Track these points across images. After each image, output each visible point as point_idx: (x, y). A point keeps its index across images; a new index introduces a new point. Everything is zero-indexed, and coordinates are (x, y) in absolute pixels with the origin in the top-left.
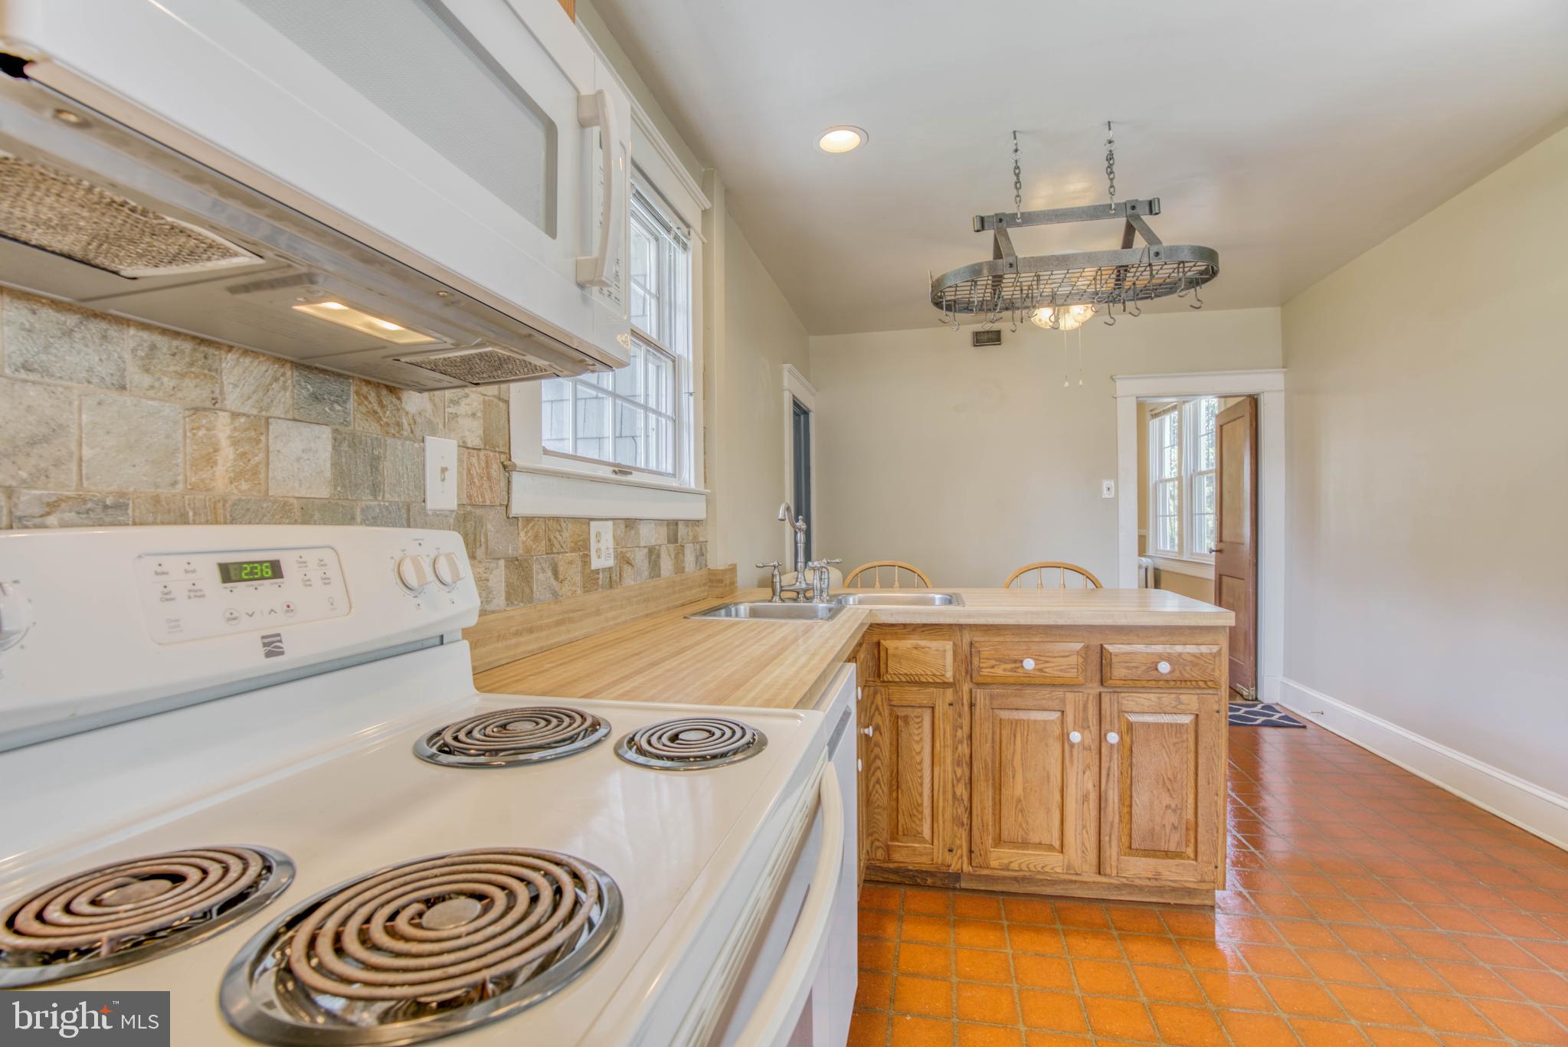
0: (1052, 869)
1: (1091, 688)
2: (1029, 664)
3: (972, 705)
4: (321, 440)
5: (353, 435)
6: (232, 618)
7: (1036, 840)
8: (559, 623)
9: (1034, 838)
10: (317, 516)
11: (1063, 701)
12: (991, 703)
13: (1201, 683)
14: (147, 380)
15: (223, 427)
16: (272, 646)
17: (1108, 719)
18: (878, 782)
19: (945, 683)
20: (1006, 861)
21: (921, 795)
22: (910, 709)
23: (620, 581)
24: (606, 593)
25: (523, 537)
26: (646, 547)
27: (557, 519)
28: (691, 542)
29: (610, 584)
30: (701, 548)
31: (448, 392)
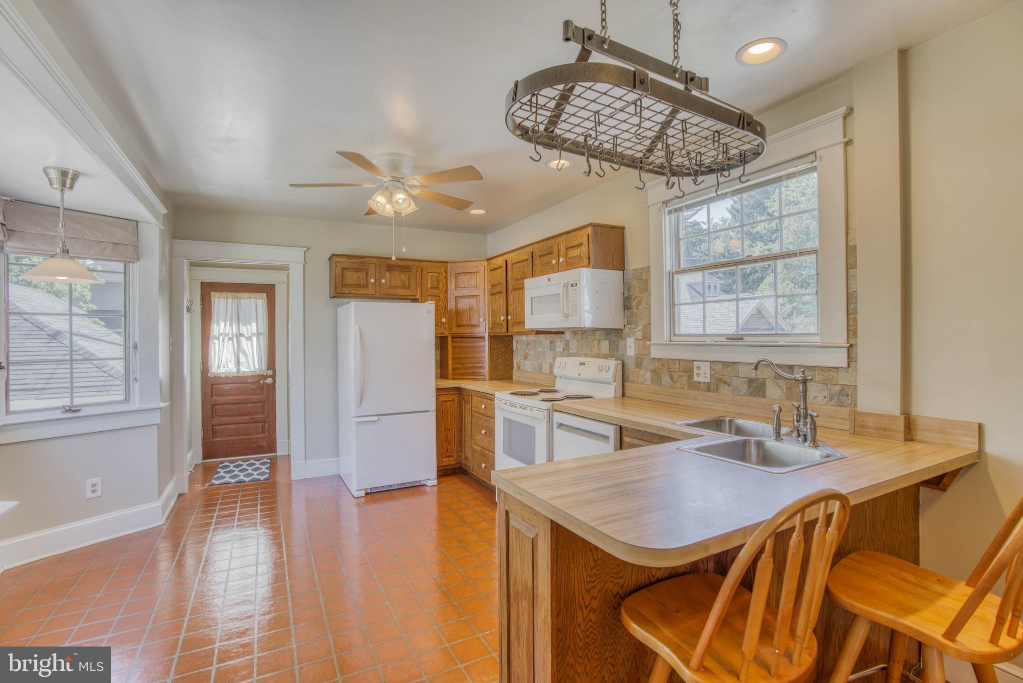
4: (607, 342)
6: (578, 370)
10: (607, 356)
14: (589, 337)
15: (596, 342)
23: (717, 390)
24: (704, 393)
25: (657, 364)
26: (746, 378)
27: (673, 360)
28: (819, 382)
29: (709, 390)
30: (842, 390)
31: (633, 326)
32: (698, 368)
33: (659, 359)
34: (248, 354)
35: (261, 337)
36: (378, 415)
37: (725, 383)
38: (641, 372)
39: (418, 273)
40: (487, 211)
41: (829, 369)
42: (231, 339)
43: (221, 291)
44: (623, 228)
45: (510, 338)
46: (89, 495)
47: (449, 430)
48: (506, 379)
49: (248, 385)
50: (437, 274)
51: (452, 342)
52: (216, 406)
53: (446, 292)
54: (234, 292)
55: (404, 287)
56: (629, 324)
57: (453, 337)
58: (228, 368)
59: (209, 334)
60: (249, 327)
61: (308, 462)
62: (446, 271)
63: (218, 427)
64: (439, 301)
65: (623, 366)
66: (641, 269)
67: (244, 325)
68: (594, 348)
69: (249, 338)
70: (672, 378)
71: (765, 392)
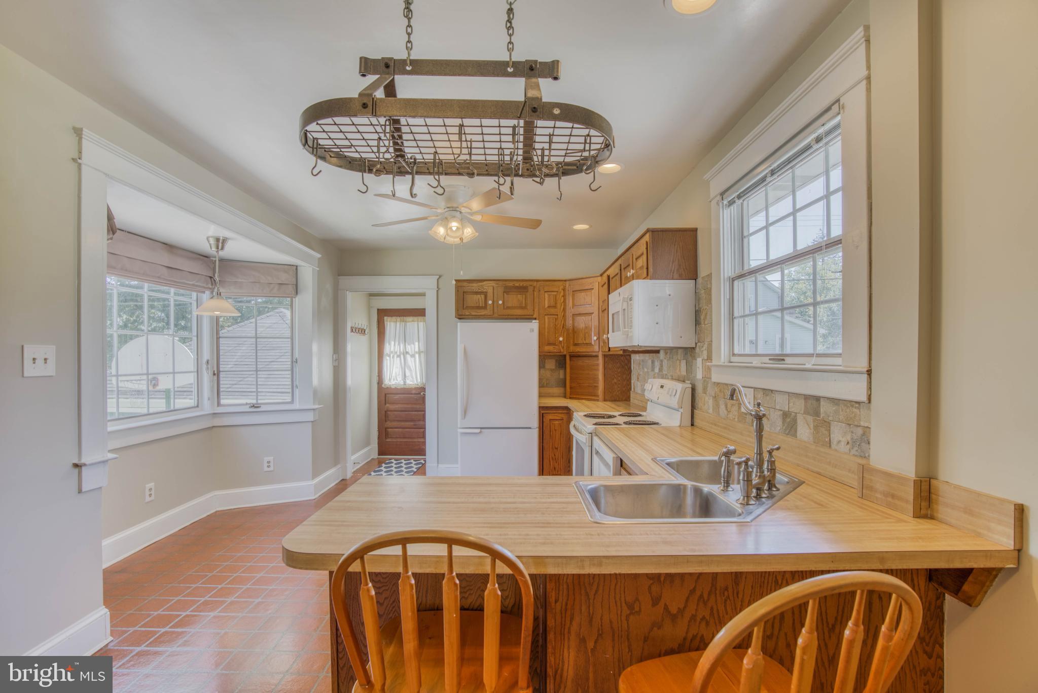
5: (689, 360)
6: (659, 393)
14: (674, 357)
25: (716, 389)
26: (781, 410)
27: (727, 385)
28: (842, 421)
30: (864, 434)
31: (702, 345)
33: (718, 384)
34: (412, 367)
35: (422, 355)
36: (481, 428)
38: (706, 399)
39: (535, 293)
40: (591, 226)
41: (852, 403)
42: (399, 356)
43: (392, 316)
44: (695, 230)
45: (628, 357)
46: (266, 469)
47: (556, 448)
48: (622, 400)
49: (413, 395)
50: (556, 293)
51: (570, 360)
52: (389, 412)
53: (564, 310)
54: (401, 316)
55: (522, 308)
56: (699, 342)
57: (571, 356)
58: (397, 380)
59: (383, 352)
60: (412, 345)
61: (440, 465)
62: (564, 290)
63: (390, 430)
64: (556, 319)
65: (693, 390)
66: (707, 276)
67: (409, 344)
68: (677, 369)
69: (413, 356)
70: (726, 407)
71: (796, 431)
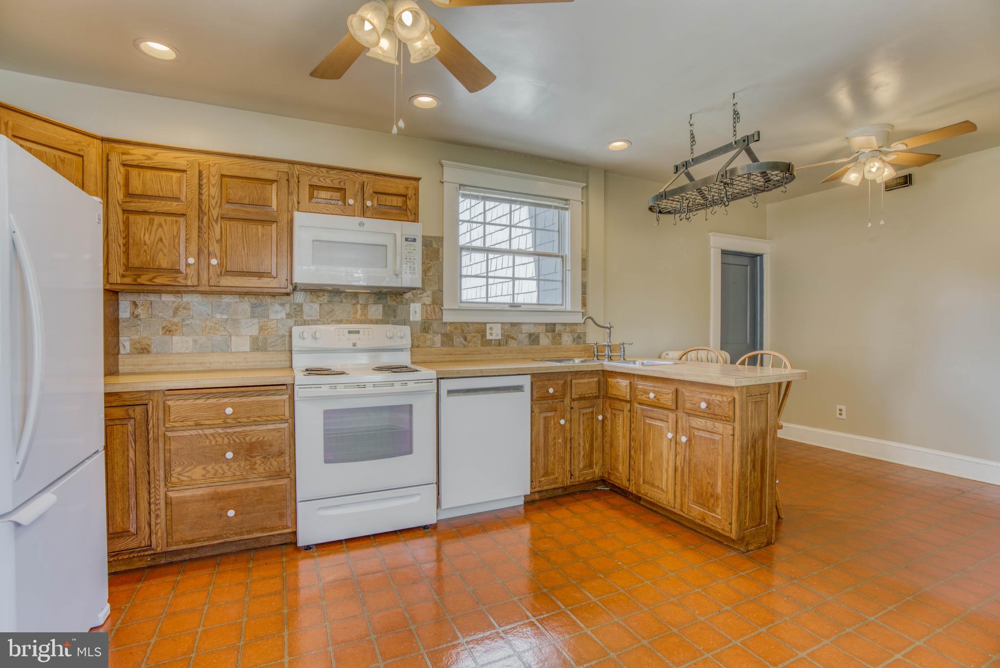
0: (663, 501)
1: (680, 412)
2: (652, 395)
3: (636, 413)
4: (380, 307)
5: (389, 305)
6: (349, 339)
7: (657, 485)
8: (464, 354)
9: (657, 484)
10: (379, 322)
11: (668, 416)
12: (642, 413)
13: (723, 418)
14: (346, 300)
15: (359, 307)
16: (354, 345)
17: (685, 430)
18: (606, 442)
19: (626, 401)
20: (646, 492)
21: (619, 451)
22: (616, 411)
23: (506, 344)
24: (497, 347)
25: (449, 328)
26: (527, 333)
27: (467, 323)
28: (568, 332)
29: (499, 345)
30: (579, 335)
31: (419, 292)
32: (491, 329)
33: (451, 323)
37: (513, 338)
38: (429, 336)
41: (573, 324)
66: (430, 237)
68: (356, 313)
70: (465, 339)
71: (539, 342)
